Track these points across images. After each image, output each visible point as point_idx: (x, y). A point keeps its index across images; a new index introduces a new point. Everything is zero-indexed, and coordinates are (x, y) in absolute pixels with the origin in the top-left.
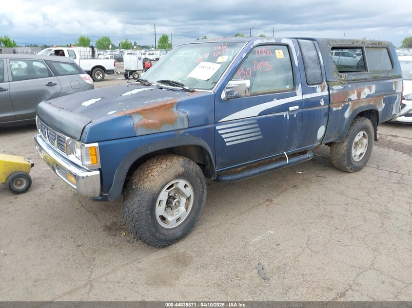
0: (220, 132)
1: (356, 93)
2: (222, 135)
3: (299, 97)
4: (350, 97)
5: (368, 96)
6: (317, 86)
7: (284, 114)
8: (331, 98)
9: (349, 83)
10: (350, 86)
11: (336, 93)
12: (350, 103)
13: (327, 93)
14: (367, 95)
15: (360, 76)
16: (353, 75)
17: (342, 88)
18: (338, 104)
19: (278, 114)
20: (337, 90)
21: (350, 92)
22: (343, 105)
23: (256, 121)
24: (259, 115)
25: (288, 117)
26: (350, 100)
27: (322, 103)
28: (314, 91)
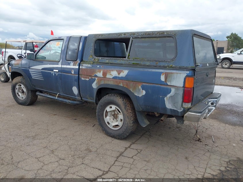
0: (30, 72)
1: (102, 72)
2: (31, 74)
3: (59, 66)
4: (96, 74)
5: (115, 78)
6: (72, 62)
7: (52, 72)
8: (80, 71)
9: (98, 64)
10: (98, 66)
11: (85, 69)
12: (96, 79)
13: (77, 67)
14: (113, 76)
15: (115, 61)
16: (107, 60)
17: (91, 66)
18: (86, 76)
19: (49, 71)
20: (86, 67)
21: (97, 70)
22: (90, 78)
23: (41, 72)
24: (41, 70)
25: (53, 74)
26: (96, 76)
27: (73, 72)
28: (69, 64)
